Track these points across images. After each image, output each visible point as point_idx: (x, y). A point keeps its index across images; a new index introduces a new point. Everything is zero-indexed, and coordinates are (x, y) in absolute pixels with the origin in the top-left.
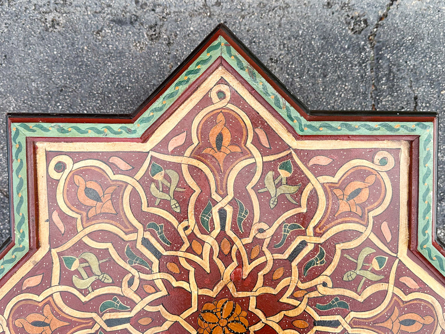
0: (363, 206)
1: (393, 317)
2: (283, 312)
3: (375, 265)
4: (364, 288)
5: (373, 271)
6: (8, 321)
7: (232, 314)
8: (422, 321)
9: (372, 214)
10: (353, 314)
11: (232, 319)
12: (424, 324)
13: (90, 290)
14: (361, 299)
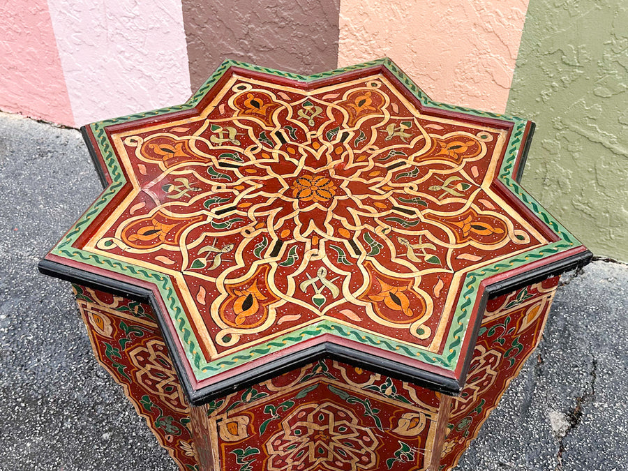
0: (459, 155)
1: (466, 221)
2: (368, 195)
3: (459, 187)
4: (445, 198)
5: (457, 190)
6: (144, 143)
7: (324, 185)
8: (493, 230)
9: (465, 160)
10: (429, 211)
11: (323, 188)
12: (493, 233)
13: (220, 144)
14: (439, 203)
